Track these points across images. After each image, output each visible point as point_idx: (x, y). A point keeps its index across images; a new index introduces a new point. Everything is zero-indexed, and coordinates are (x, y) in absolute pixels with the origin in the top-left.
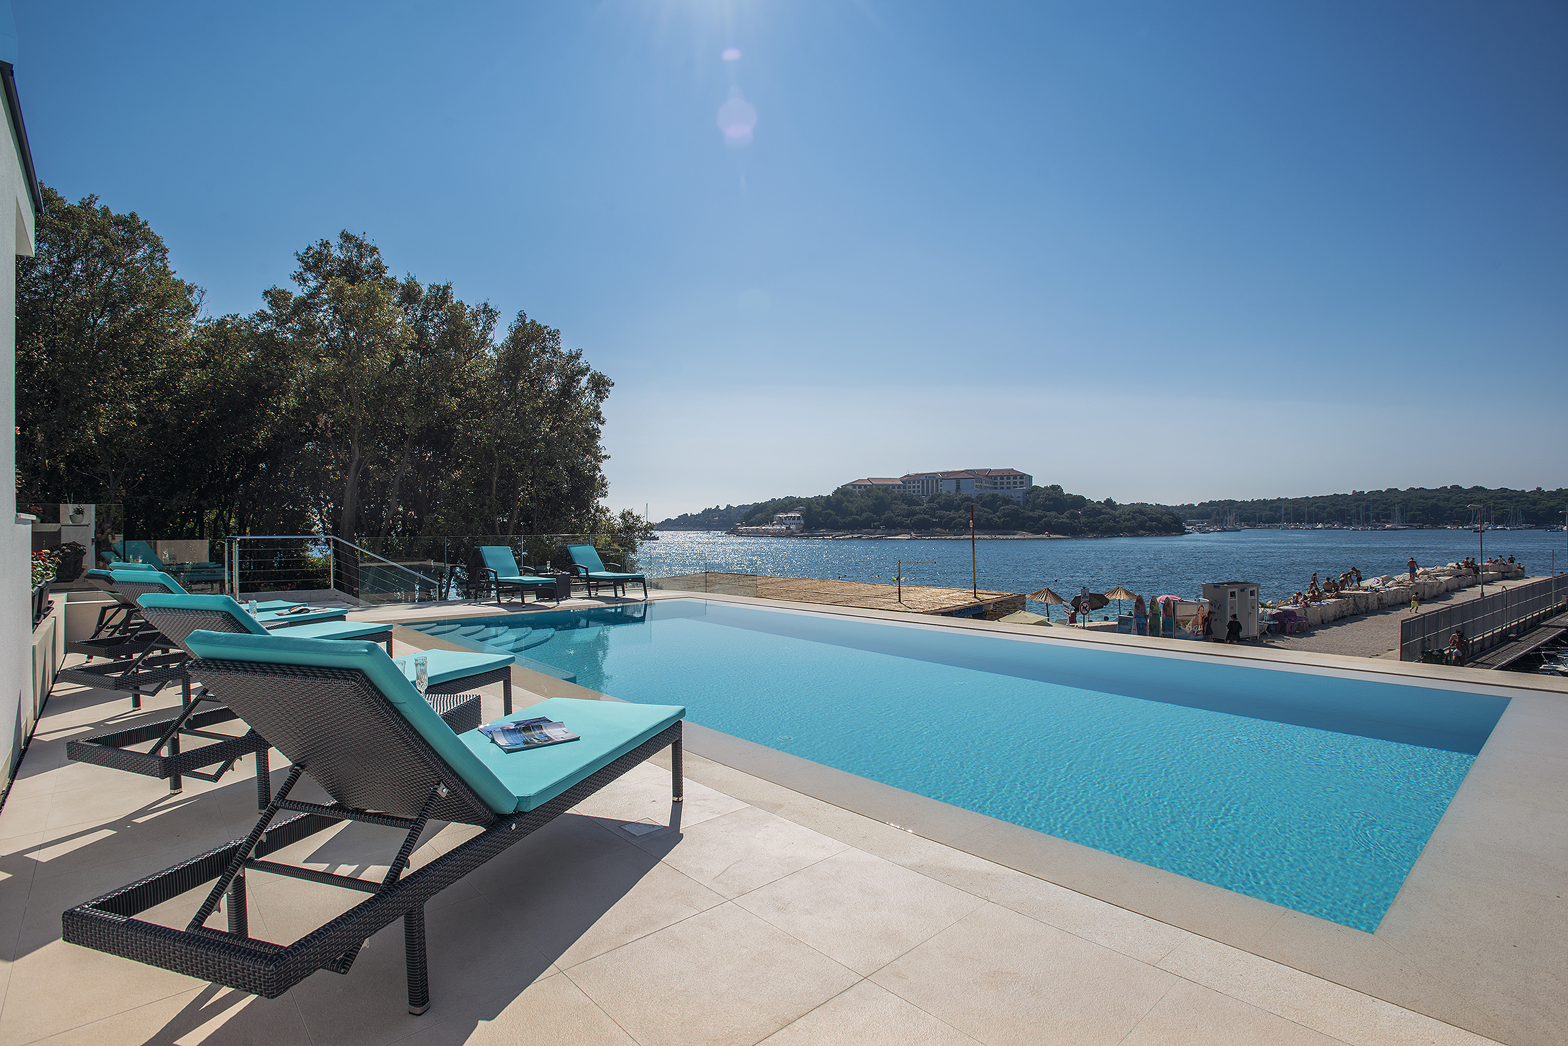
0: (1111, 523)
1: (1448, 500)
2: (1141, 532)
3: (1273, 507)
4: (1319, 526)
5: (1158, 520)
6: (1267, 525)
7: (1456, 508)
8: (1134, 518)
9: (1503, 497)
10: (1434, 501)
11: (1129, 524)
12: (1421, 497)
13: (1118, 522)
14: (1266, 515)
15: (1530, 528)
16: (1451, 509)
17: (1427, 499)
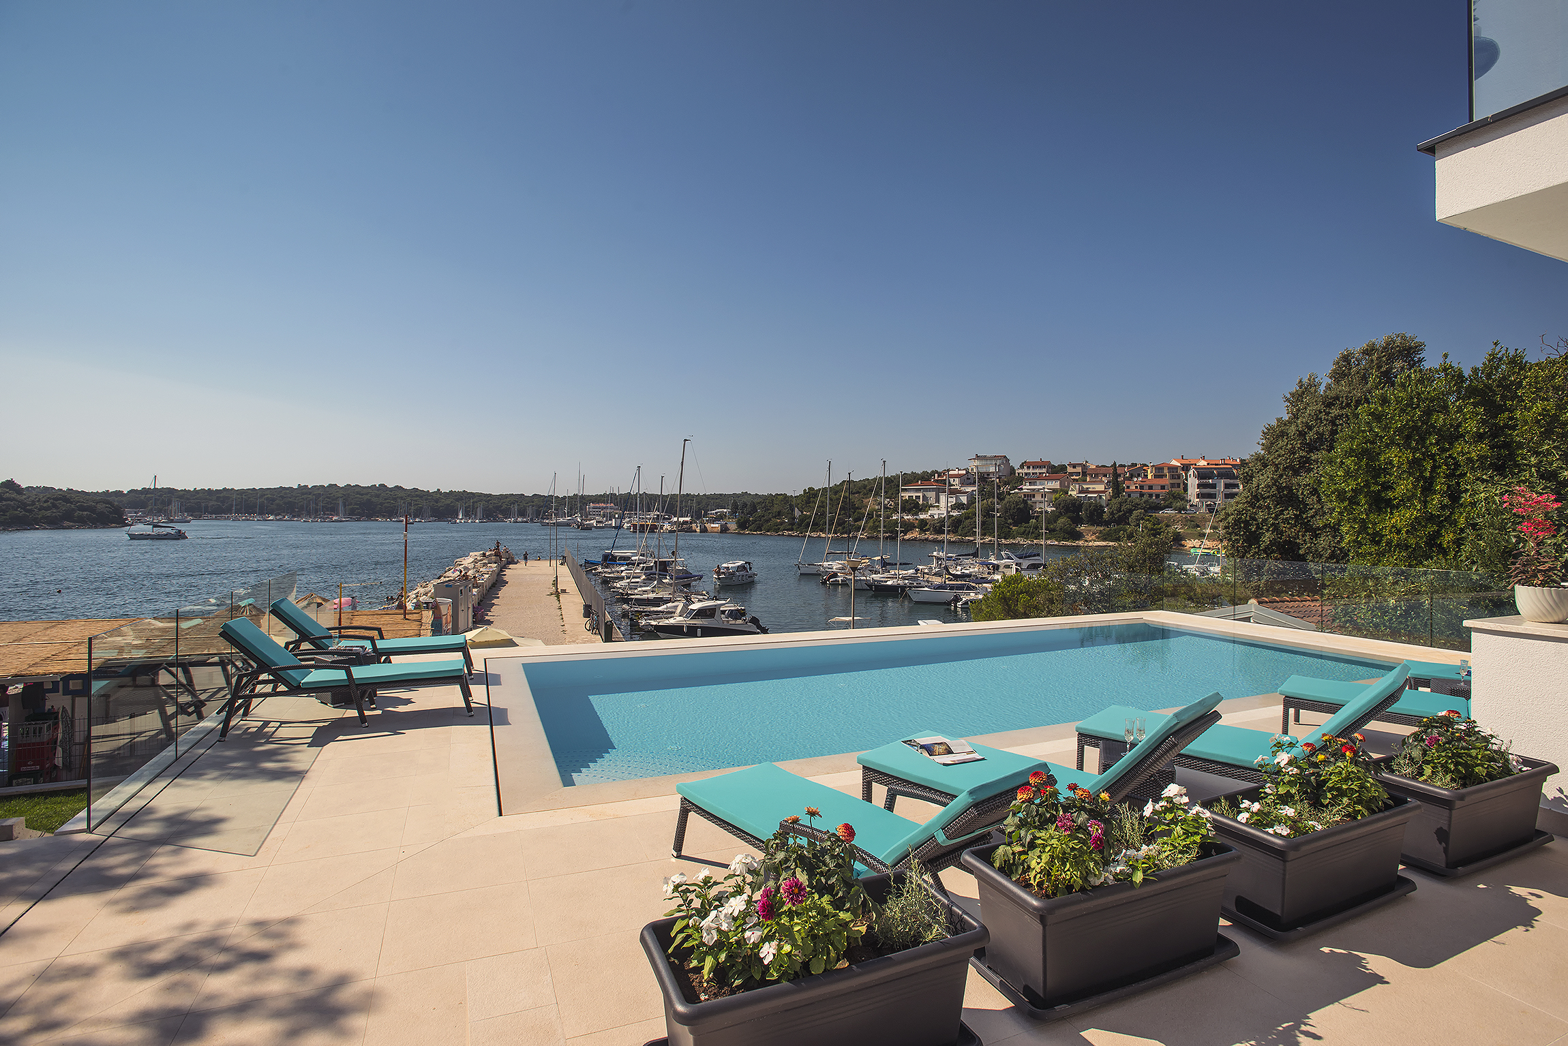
0: (20, 512)
1: (378, 496)
2: (66, 523)
3: (220, 497)
4: (271, 518)
5: (91, 509)
6: (214, 516)
7: (384, 503)
8: (54, 506)
9: (417, 496)
10: (368, 497)
11: (48, 513)
12: (358, 493)
13: (30, 511)
14: (213, 505)
15: (435, 521)
16: (381, 504)
17: (362, 495)
